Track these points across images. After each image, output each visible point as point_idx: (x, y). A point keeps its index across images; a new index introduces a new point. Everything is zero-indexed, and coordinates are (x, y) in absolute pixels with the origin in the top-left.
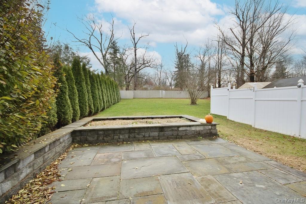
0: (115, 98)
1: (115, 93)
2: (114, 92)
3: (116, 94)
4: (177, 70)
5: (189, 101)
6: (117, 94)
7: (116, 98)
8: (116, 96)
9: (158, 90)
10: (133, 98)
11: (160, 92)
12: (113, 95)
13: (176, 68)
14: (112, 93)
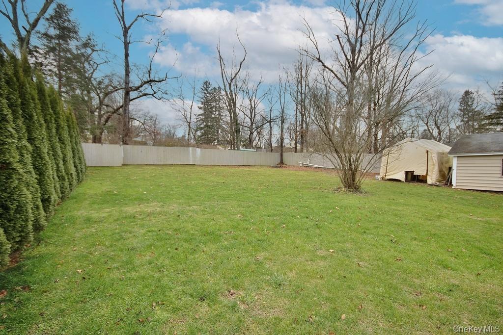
0: (66, 169)
1: (69, 148)
2: (61, 141)
3: (70, 155)
4: (202, 112)
5: (336, 179)
6: (73, 151)
7: (73, 170)
8: (72, 162)
9: (187, 147)
10: (123, 165)
11: (191, 152)
12: (55, 155)
13: (200, 108)
14: (53, 148)
